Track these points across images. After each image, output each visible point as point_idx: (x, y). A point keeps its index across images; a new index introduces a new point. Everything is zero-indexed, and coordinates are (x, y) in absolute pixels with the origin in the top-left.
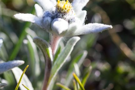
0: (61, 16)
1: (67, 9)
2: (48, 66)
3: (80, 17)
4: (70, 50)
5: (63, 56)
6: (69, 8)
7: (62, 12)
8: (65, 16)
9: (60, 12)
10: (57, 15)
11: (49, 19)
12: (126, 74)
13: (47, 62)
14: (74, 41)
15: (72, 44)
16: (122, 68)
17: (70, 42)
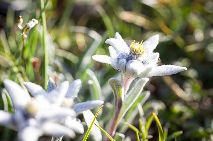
0: (135, 58)
1: (142, 51)
2: (119, 106)
3: (153, 58)
4: (139, 90)
5: (132, 96)
6: (143, 50)
7: (137, 54)
8: (139, 58)
9: (135, 54)
10: (131, 57)
11: (124, 61)
12: (181, 114)
13: (118, 102)
14: (143, 82)
15: (141, 85)
16: (177, 108)
17: (140, 82)
